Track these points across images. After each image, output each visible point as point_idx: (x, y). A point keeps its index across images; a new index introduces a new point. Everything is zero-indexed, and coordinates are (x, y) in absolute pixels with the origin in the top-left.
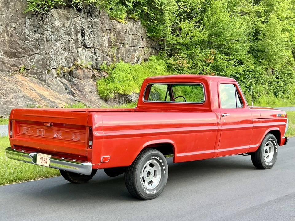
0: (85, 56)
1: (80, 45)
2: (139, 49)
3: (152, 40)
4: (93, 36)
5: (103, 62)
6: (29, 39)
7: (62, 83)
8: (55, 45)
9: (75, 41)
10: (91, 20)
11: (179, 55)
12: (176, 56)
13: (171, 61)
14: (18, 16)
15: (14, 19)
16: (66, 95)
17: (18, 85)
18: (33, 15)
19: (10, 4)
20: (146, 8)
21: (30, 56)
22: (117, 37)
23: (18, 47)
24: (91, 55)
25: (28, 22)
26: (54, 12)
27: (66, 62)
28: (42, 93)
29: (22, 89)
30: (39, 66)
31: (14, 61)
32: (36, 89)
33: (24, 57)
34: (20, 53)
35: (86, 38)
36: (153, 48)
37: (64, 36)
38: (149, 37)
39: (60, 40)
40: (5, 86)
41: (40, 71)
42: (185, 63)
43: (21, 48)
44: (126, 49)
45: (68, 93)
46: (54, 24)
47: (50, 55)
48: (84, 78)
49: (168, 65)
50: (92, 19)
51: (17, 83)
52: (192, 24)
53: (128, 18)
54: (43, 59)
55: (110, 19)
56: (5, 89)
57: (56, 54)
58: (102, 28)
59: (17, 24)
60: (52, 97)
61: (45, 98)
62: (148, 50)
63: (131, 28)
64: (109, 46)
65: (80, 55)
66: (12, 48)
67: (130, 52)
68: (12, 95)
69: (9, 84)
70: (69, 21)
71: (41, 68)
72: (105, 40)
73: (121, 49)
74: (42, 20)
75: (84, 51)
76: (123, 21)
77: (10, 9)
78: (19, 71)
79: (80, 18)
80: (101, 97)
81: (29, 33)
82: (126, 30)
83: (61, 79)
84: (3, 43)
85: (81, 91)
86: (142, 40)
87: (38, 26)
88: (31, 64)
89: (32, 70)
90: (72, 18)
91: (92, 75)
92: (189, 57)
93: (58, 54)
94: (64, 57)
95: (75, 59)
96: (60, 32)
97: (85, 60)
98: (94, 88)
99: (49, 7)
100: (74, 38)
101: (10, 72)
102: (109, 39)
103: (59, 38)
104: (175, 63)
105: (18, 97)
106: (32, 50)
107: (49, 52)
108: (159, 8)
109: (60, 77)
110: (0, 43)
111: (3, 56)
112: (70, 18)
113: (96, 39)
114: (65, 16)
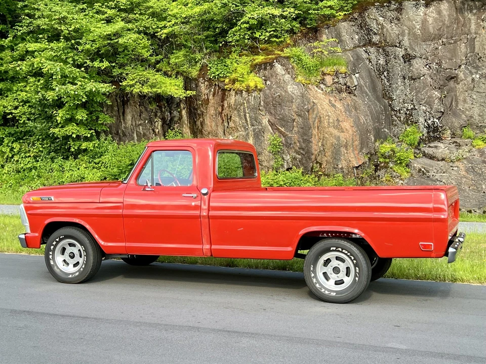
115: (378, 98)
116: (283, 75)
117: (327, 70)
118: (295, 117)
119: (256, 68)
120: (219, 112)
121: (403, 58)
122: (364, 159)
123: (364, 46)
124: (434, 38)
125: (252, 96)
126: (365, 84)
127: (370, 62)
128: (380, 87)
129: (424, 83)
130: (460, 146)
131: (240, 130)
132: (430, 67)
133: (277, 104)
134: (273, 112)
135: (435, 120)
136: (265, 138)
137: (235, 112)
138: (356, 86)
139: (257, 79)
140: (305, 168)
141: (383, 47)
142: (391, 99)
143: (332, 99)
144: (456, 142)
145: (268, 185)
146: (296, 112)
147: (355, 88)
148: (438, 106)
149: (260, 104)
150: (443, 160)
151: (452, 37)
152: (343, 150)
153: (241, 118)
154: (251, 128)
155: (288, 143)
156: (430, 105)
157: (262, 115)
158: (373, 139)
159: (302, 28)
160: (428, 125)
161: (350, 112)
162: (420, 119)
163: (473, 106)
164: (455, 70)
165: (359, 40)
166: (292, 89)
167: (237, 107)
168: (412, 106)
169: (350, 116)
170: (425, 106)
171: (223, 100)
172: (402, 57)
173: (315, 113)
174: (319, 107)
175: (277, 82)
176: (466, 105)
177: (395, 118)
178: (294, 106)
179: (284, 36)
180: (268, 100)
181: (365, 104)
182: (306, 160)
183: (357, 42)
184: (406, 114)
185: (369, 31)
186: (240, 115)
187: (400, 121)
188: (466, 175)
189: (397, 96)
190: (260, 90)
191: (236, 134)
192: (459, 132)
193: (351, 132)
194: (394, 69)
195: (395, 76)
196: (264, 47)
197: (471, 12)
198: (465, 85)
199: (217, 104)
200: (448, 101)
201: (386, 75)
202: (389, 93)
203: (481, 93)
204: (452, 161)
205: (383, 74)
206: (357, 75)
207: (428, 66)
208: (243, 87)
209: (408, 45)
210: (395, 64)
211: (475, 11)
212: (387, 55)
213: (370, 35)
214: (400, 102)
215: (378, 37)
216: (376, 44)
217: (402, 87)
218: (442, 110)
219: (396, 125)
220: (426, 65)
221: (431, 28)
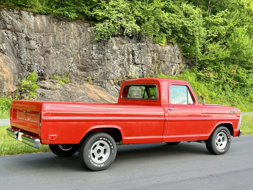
0: (134, 70)
1: (131, 63)
2: (175, 64)
3: (187, 58)
4: (141, 56)
5: (148, 74)
6: (95, 58)
7: (117, 89)
8: (113, 63)
9: (128, 60)
11: (207, 69)
12: (205, 70)
13: (200, 73)
14: (87, 43)
15: (85, 45)
18: (98, 42)
19: (82, 34)
20: (181, 35)
21: (95, 70)
22: (159, 56)
23: (87, 64)
24: (139, 69)
25: (95, 47)
26: (112, 39)
27: (120, 75)
28: (102, 96)
29: (89, 93)
30: (101, 77)
31: (84, 73)
32: (98, 93)
33: (91, 71)
34: (88, 68)
35: (136, 57)
36: (187, 64)
37: (119, 56)
38: (184, 56)
39: (117, 59)
40: (77, 91)
41: (102, 80)
42: (212, 75)
43: (89, 65)
44: (166, 65)
46: (113, 48)
47: (109, 70)
49: (198, 76)
50: (140, 43)
51: (85, 89)
52: (217, 45)
53: (168, 43)
54: (104, 72)
55: (154, 43)
56: (77, 93)
57: (113, 69)
58: (147, 50)
59: (87, 48)
60: (109, 99)
61: (104, 100)
62: (183, 66)
63: (170, 49)
64: (152, 63)
65: (131, 70)
66: (83, 65)
67: (168, 67)
68: (81, 97)
69: (80, 90)
70: (123, 46)
72: (149, 58)
73: (161, 65)
74: (104, 45)
75: (134, 66)
76: (163, 44)
77: (82, 38)
78: (88, 80)
79: (131, 43)
81: (95, 54)
82: (166, 51)
83: (117, 87)
84: (77, 62)
86: (178, 58)
87: (101, 49)
88: (96, 76)
89: (96, 80)
90: (126, 43)
92: (216, 70)
93: (115, 68)
94: (119, 71)
95: (127, 73)
96: (117, 53)
97: (134, 73)
99: (109, 36)
100: (127, 57)
101: (81, 81)
102: (152, 58)
103: (116, 58)
104: (203, 75)
105: (85, 99)
106: (96, 66)
107: (108, 67)
108: (192, 34)
109: (116, 85)
110: (75, 62)
111: (77, 70)
112: (124, 43)
113: (143, 58)
114: (120, 42)
115: (16, 57)
121: (25, 39)
122: (16, 88)
123: (3, 29)
124: (40, 32)
126: (9, 48)
127: (9, 38)
128: (16, 52)
129: (37, 52)
130: (54, 83)
132: (38, 45)
135: (42, 70)
138: (5, 50)
141: (15, 31)
142: (20, 58)
144: (52, 81)
147: (4, 51)
148: (44, 64)
150: (49, 89)
151: (47, 33)
152: (5, 83)
156: (40, 63)
158: (17, 78)
160: (39, 72)
161: (6, 63)
162: (35, 69)
163: (57, 65)
164: (49, 48)
165: (0, 25)
168: (31, 63)
169: (7, 65)
170: (37, 64)
172: (25, 38)
176: (54, 65)
184: (28, 66)
185: (5, 22)
187: (25, 69)
188: (61, 96)
189: (23, 57)
192: (52, 77)
193: (9, 74)
194: (22, 43)
195: (22, 47)
197: (54, 23)
198: (53, 55)
200: (46, 62)
201: (17, 46)
202: (20, 55)
203: (61, 60)
204: (53, 90)
206: (4, 44)
209: (27, 33)
210: (22, 41)
211: (55, 23)
212: (17, 36)
213: (5, 24)
214: (25, 60)
215: (10, 26)
216: (9, 29)
217: (26, 53)
218: (45, 66)
219: (24, 71)
220: (37, 44)
221: (39, 27)
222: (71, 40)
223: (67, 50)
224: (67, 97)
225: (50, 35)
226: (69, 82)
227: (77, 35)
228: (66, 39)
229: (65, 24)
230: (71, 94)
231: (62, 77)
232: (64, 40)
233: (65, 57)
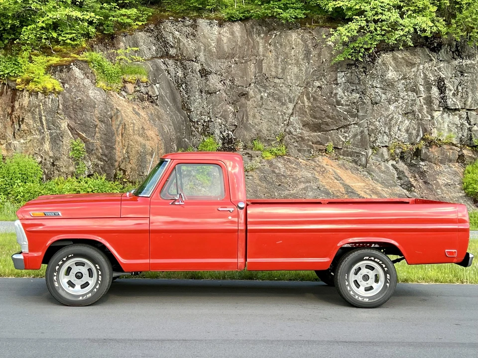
0: (447, 123)
1: (435, 107)
4: (465, 89)
6: (342, 102)
7: (396, 169)
8: (387, 109)
9: (427, 101)
10: (459, 63)
14: (324, 71)
15: (319, 74)
16: (396, 188)
17: (317, 172)
18: (350, 65)
19: (311, 54)
21: (342, 127)
23: (324, 116)
24: (458, 122)
25: (341, 78)
26: (386, 57)
27: (406, 136)
28: (351, 184)
29: (320, 178)
30: (356, 143)
31: (318, 136)
32: (344, 178)
33: (334, 130)
34: (327, 124)
35: (449, 93)
37: (402, 94)
39: (397, 101)
40: (297, 173)
41: (357, 150)
43: (328, 117)
45: (401, 186)
46: (385, 76)
47: (375, 125)
48: (442, 162)
50: (461, 61)
51: (316, 168)
54: (362, 132)
56: (295, 176)
57: (389, 123)
59: (323, 82)
60: (367, 191)
65: (436, 124)
66: (315, 118)
68: (302, 186)
69: (304, 170)
70: (414, 69)
71: (360, 146)
74: (365, 72)
75: (445, 115)
77: (312, 61)
78: (326, 150)
79: (435, 61)
80: (467, 195)
81: (342, 94)
83: (397, 163)
84: (302, 112)
85: (429, 183)
87: (357, 81)
88: (344, 140)
89: (345, 149)
90: (420, 64)
91: (459, 156)
93: (393, 122)
94: (404, 128)
95: (425, 130)
96: (397, 88)
97: (447, 130)
98: (458, 178)
100: (424, 95)
101: (311, 153)
103: (393, 98)
105: (309, 189)
106: (345, 119)
107: (374, 120)
109: (394, 159)
110: (298, 112)
111: (302, 129)
112: (415, 64)
113: (470, 94)
114: (406, 61)
115: (178, 109)
116: (82, 79)
117: (129, 78)
118: (98, 123)
119: (52, 69)
120: (8, 113)
121: (200, 73)
123: (162, 57)
124: (228, 57)
125: (49, 98)
126: (166, 94)
127: (169, 73)
128: (179, 99)
129: (219, 97)
130: (252, 157)
131: (34, 133)
132: (224, 83)
133: (78, 108)
134: (73, 116)
135: (230, 132)
136: (64, 143)
137: (29, 114)
138: (157, 96)
139: (54, 81)
140: (108, 175)
141: (181, 60)
142: (189, 110)
143: (135, 107)
144: (248, 154)
145: (75, 192)
146: (98, 118)
147: (156, 97)
148: (233, 120)
149: (58, 107)
151: (243, 58)
152: (148, 157)
153: (35, 121)
154: (47, 132)
155: (89, 149)
156: (225, 118)
157: (61, 119)
158: (176, 148)
159: (97, 33)
160: (224, 137)
161: (154, 120)
162: (216, 130)
163: (262, 121)
164: (246, 87)
165: (157, 50)
166: (94, 94)
167: (31, 110)
168: (209, 119)
169: (154, 124)
170: (221, 119)
171: (13, 100)
172: (199, 71)
173: (120, 119)
174: (123, 114)
175: (76, 86)
176: (256, 121)
177: (194, 129)
178: (96, 112)
179: (80, 39)
180: (68, 104)
181: (167, 114)
182: (109, 167)
183: (154, 53)
184: (203, 125)
185: (166, 44)
186: (35, 117)
187: (198, 131)
188: (260, 183)
189: (194, 107)
190: (59, 93)
191: (29, 138)
192: (250, 144)
193: (156, 141)
194: (192, 82)
195: (193, 89)
196: (57, 49)
197: (259, 35)
198: (255, 102)
199: (5, 104)
200: (240, 115)
201: (184, 87)
202: (187, 105)
203: (269, 110)
204: (246, 171)
205: (181, 86)
206: (158, 85)
207: (222, 82)
208: (39, 88)
209: (204, 61)
210: (192, 77)
211: (262, 35)
212: (184, 68)
213: (167, 47)
214: (197, 114)
215: (175, 50)
216: (173, 57)
217: (199, 100)
218: (236, 124)
219: (194, 136)
220: (221, 81)
221: (225, 47)
222: (290, 67)
223: (282, 88)
224: (272, 184)
225: (251, 60)
226: (286, 155)
227: (302, 57)
228: (280, 67)
229: (280, 35)
230: (280, 180)
231: (271, 145)
232: (278, 68)
233: (278, 103)
